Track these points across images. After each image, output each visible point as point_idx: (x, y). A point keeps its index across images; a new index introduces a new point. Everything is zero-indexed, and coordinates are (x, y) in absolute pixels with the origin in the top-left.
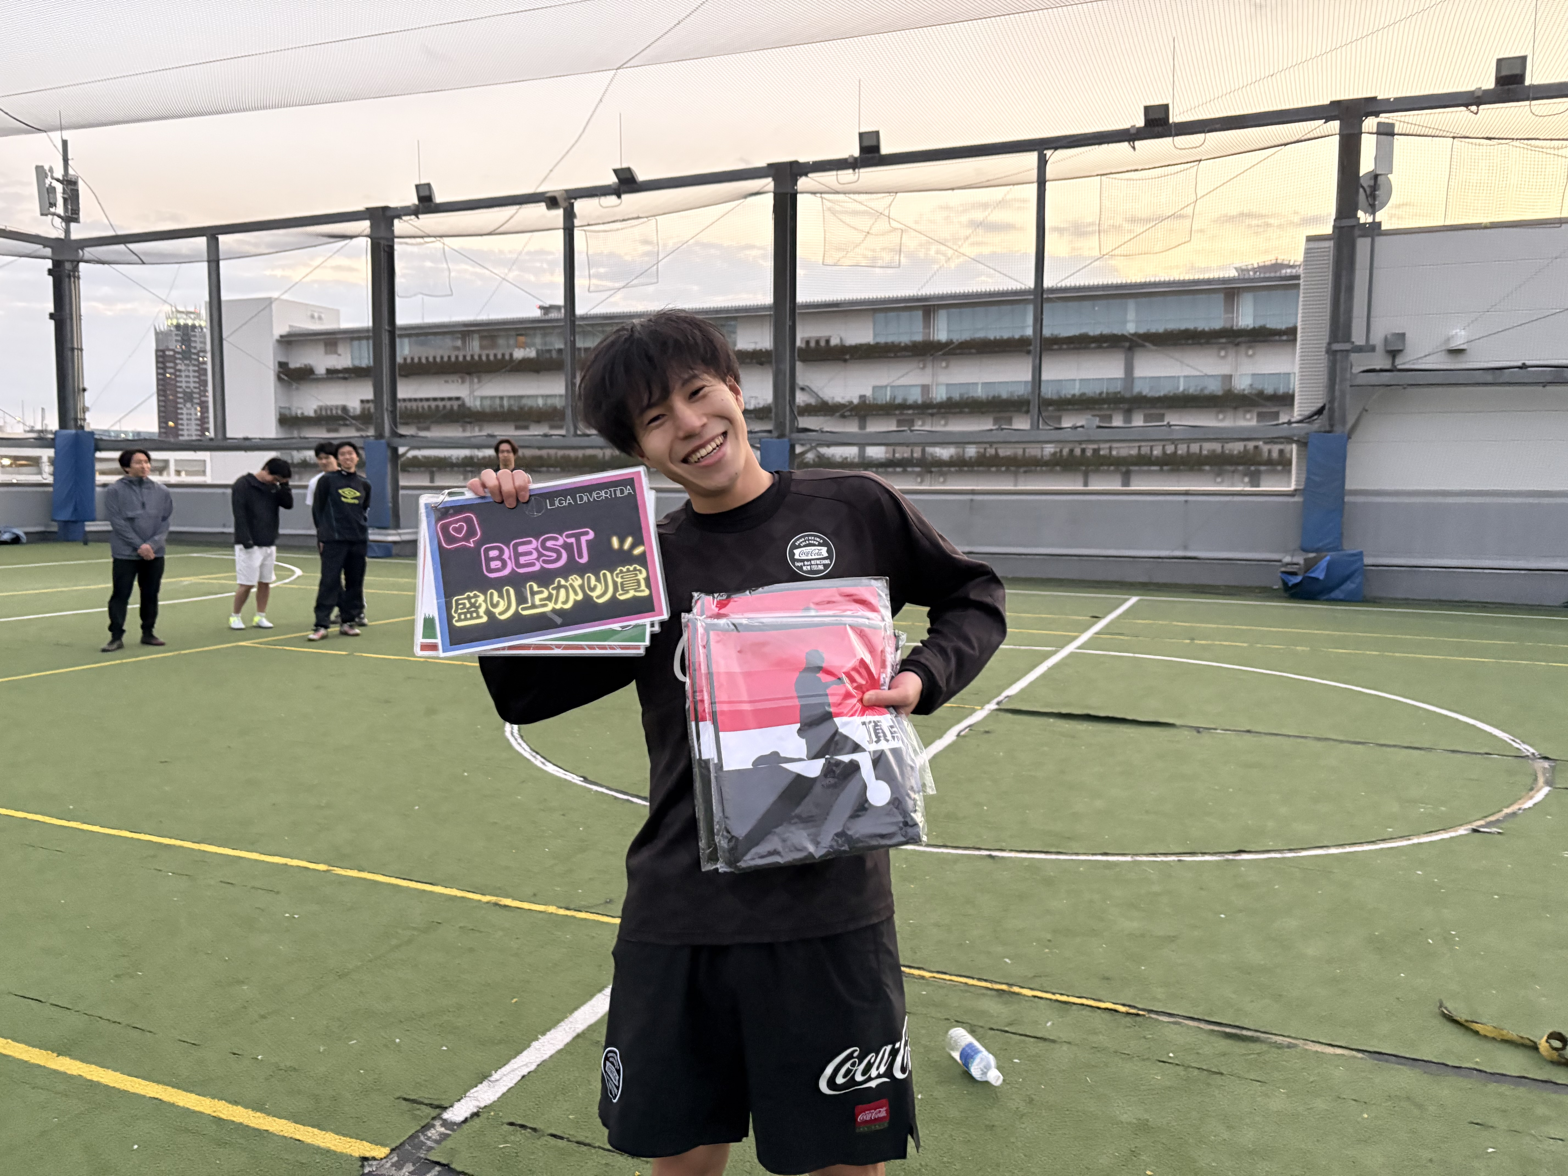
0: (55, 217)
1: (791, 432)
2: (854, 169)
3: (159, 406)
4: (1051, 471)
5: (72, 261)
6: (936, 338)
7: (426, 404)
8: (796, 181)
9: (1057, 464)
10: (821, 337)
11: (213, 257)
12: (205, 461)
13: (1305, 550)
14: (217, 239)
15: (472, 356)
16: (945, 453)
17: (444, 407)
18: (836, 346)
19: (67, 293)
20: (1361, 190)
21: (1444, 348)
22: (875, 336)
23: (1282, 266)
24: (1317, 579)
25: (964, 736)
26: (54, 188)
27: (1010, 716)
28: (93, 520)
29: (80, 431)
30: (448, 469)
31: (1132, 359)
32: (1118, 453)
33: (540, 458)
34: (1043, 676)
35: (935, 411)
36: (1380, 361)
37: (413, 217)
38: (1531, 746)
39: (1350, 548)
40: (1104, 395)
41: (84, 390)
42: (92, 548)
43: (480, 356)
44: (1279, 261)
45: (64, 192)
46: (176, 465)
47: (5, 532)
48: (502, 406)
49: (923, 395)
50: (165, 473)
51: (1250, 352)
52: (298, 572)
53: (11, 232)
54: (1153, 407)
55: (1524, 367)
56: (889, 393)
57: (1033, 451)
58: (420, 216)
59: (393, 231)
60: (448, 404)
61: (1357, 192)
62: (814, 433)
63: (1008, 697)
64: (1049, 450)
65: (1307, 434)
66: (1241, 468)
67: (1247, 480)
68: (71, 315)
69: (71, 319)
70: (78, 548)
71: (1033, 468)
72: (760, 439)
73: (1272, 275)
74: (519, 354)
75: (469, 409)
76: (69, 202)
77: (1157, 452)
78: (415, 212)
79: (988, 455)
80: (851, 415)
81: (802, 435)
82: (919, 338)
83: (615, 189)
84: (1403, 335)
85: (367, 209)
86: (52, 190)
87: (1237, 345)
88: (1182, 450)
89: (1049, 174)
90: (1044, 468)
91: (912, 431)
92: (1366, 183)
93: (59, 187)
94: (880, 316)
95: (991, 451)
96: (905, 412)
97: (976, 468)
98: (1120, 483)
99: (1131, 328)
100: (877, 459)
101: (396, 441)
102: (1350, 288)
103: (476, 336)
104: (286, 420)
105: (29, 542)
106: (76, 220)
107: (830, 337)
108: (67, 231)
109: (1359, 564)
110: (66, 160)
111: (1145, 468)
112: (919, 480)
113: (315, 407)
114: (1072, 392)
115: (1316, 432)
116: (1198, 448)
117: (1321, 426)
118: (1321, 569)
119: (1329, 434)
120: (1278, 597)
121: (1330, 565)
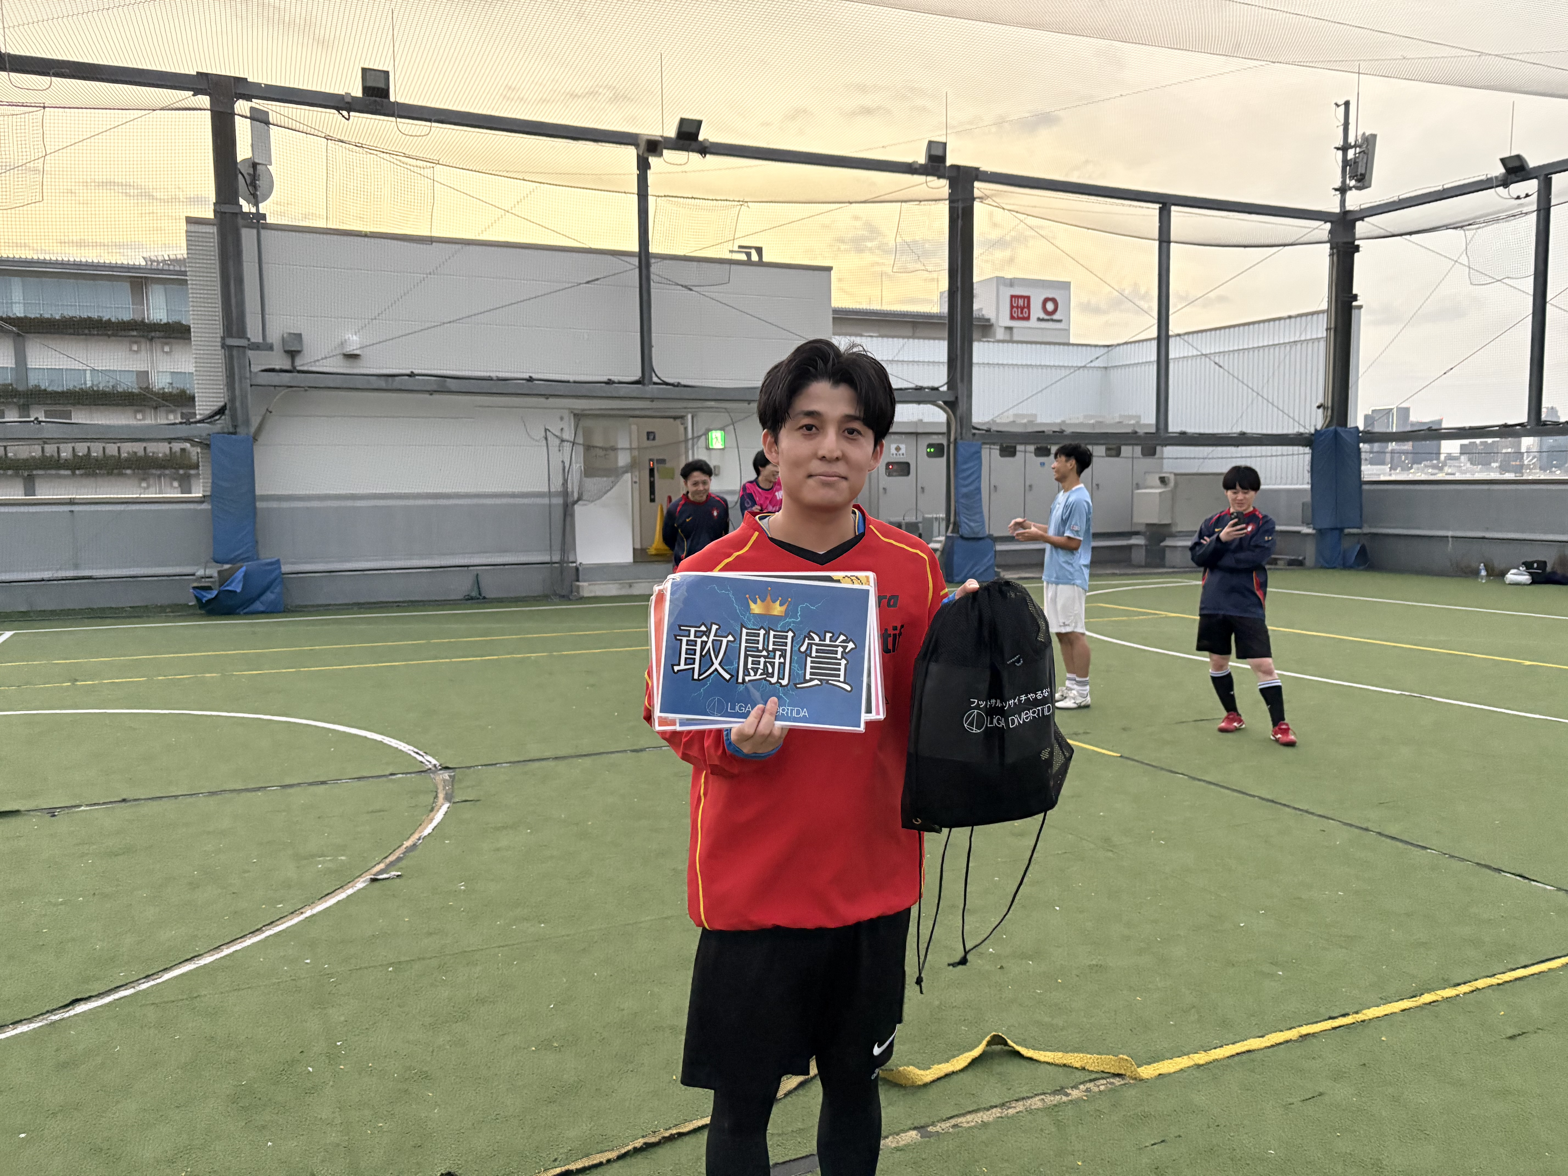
13: (219, 561)
20: (240, 176)
21: (338, 352)
24: (235, 592)
31: (24, 346)
32: (16, 454)
36: (280, 361)
38: (434, 757)
39: (267, 555)
51: (166, 349)
54: (56, 402)
55: (412, 375)
61: (236, 176)
65: (210, 435)
66: (167, 472)
67: (176, 484)
77: (66, 455)
84: (300, 335)
87: (151, 339)
92: (246, 170)
98: (23, 492)
99: (18, 312)
102: (240, 281)
109: (277, 572)
111: (53, 472)
115: (219, 433)
116: (117, 449)
117: (223, 428)
118: (237, 580)
119: (233, 436)
120: (193, 615)
121: (246, 576)
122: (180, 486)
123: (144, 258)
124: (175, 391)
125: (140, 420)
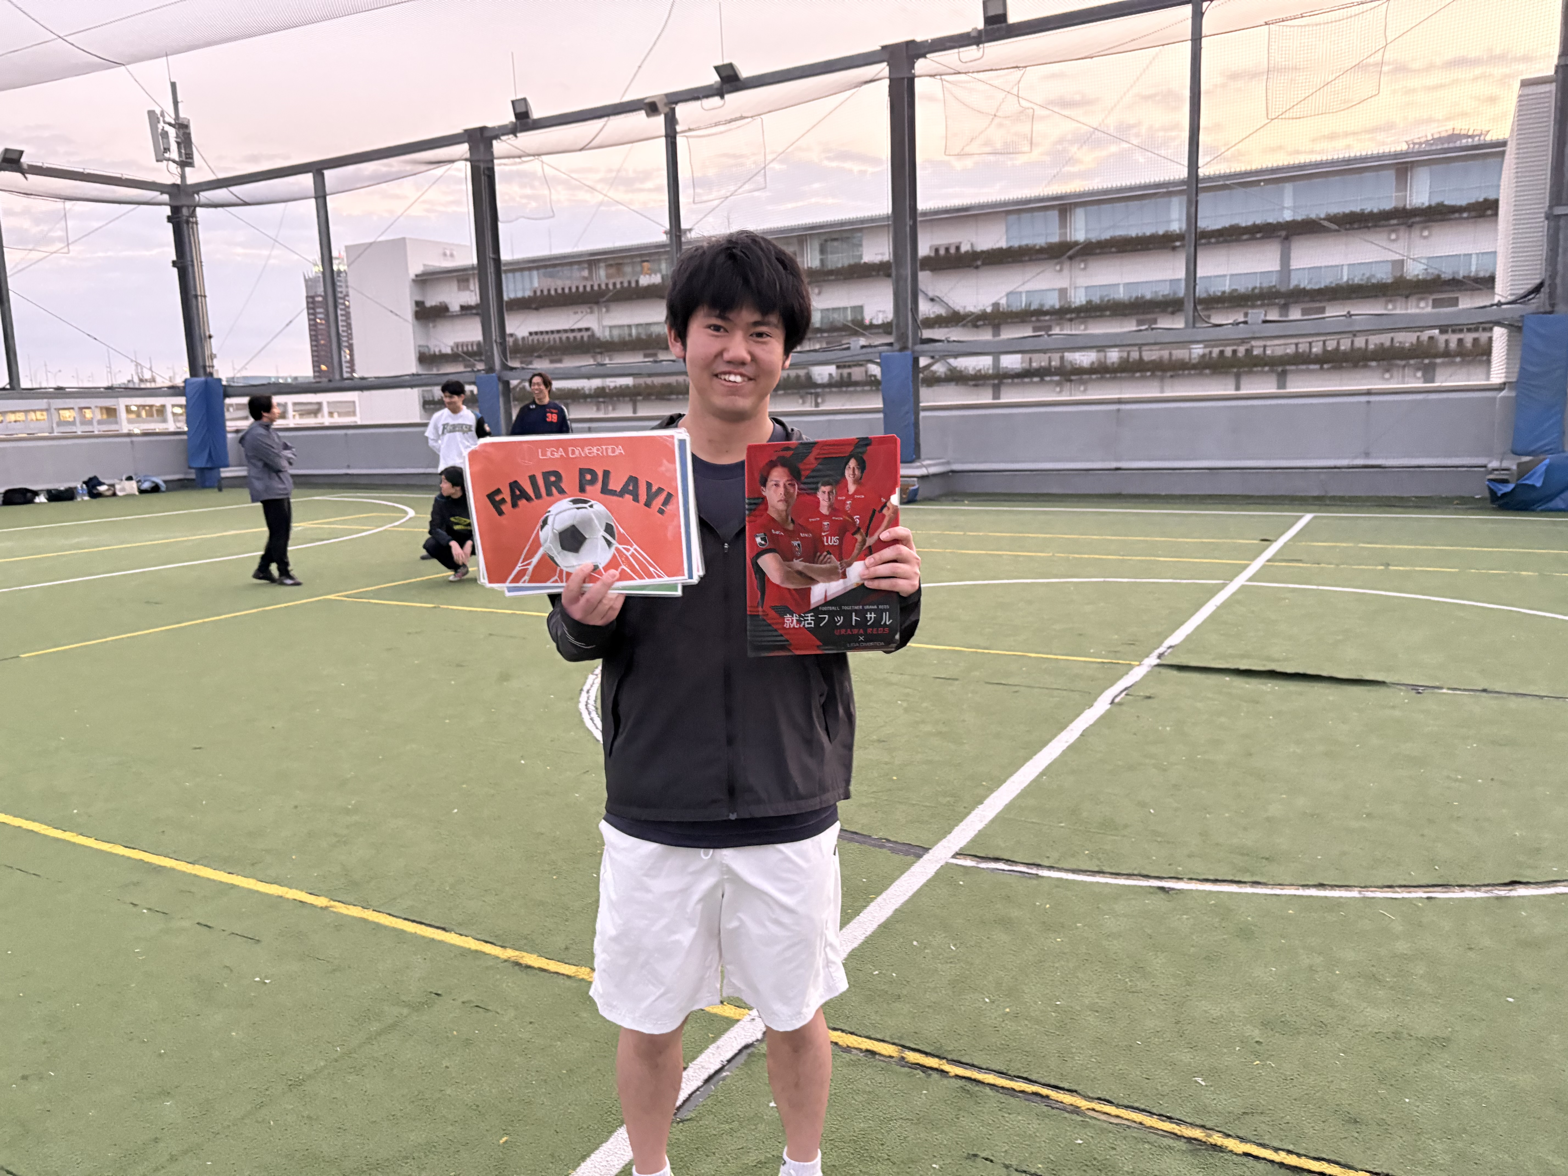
0: (170, 163)
1: (914, 344)
2: (978, 45)
3: (312, 351)
4: (1201, 374)
5: (188, 207)
6: (1073, 239)
7: (557, 336)
8: (914, 63)
9: (1206, 366)
10: (950, 244)
11: (321, 194)
12: (354, 402)
13: (1516, 453)
14: (323, 175)
15: (599, 286)
16: (1085, 359)
17: (575, 338)
18: (967, 252)
19: (187, 240)
22: (1008, 240)
23: (1459, 137)
24: (1533, 486)
25: (1120, 704)
26: (167, 133)
27: (1175, 673)
28: (227, 466)
29: (209, 379)
30: (582, 401)
31: (1289, 248)
32: (1273, 352)
33: (669, 385)
34: (1213, 618)
35: (1073, 315)
37: (511, 136)
40: (1257, 291)
41: (210, 337)
42: (228, 494)
43: (607, 285)
44: (1456, 132)
45: (177, 137)
46: (328, 407)
47: (145, 481)
48: (630, 335)
49: (1060, 300)
50: (319, 415)
51: (1426, 233)
52: (411, 513)
53: (127, 180)
54: (1313, 300)
56: (1024, 299)
57: (1180, 354)
58: (518, 135)
59: (492, 153)
60: (578, 335)
62: (940, 344)
63: (1170, 647)
64: (1198, 351)
65: (1522, 316)
66: (1412, 362)
67: (1419, 374)
68: (192, 261)
69: (193, 266)
70: (212, 495)
71: (1181, 372)
72: (880, 353)
73: (1451, 145)
74: (645, 281)
75: (598, 339)
76: (182, 146)
77: (1317, 349)
78: (512, 131)
79: (1131, 360)
80: (984, 325)
81: (926, 347)
82: (1055, 239)
83: (717, 89)
85: (466, 131)
86: (165, 134)
87: (1410, 226)
88: (1345, 345)
89: (1206, 30)
90: (1193, 372)
91: (1049, 335)
93: (172, 132)
94: (1012, 218)
95: (1135, 355)
96: (1042, 318)
97: (1119, 375)
98: (1275, 385)
99: (1288, 216)
100: (1013, 369)
101: (507, 375)
103: (602, 265)
104: (425, 358)
105: (168, 490)
106: (191, 165)
107: (960, 243)
108: (183, 177)
110: (176, 103)
111: (1304, 367)
112: (1058, 389)
113: (451, 343)
114: (1223, 289)
115: (1533, 313)
116: (1364, 342)
117: (1538, 307)
118: (1538, 474)
119: (1551, 316)
120: (1481, 508)
121: (1549, 469)
122: (1424, 376)
123: (1407, 142)
124: (1429, 278)
125: (1423, 308)
